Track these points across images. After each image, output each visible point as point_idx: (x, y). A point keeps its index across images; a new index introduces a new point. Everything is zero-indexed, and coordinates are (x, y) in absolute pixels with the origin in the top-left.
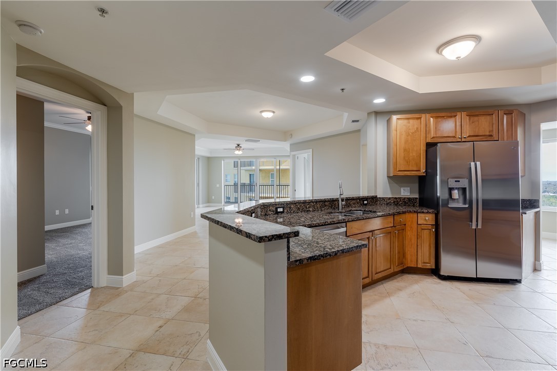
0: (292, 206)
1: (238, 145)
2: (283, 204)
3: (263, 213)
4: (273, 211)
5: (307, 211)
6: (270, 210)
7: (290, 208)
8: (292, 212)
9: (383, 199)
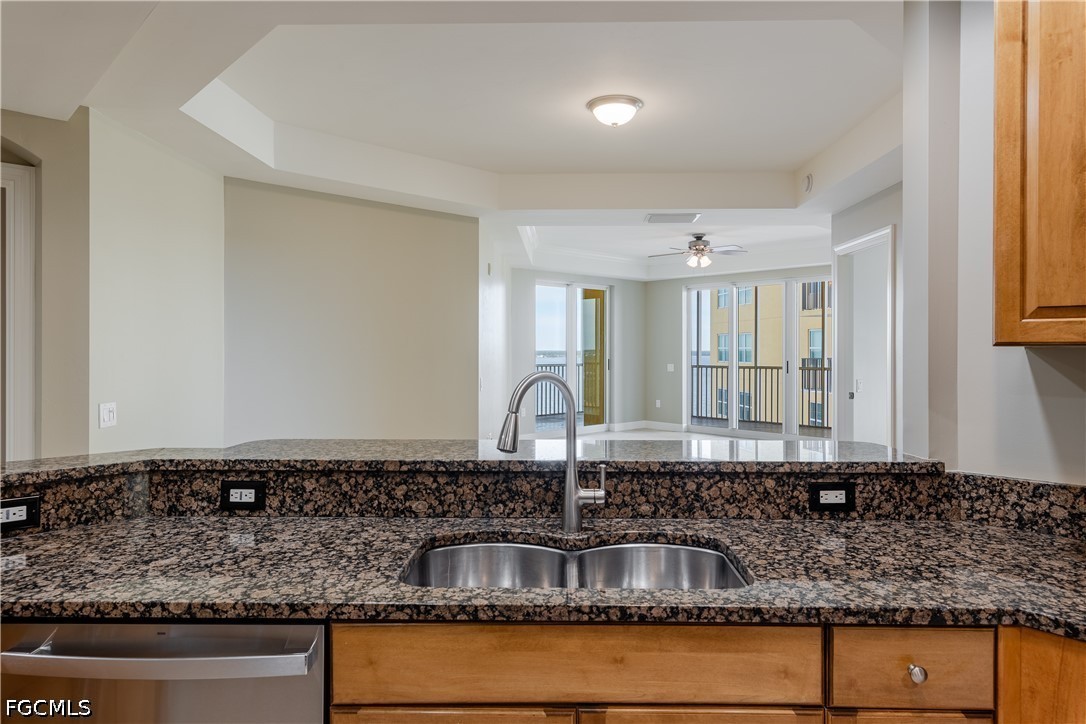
0: (309, 485)
1: (699, 238)
2: (262, 474)
3: (158, 504)
4: (209, 500)
5: (397, 513)
6: (193, 494)
7: (299, 491)
8: (308, 508)
9: (995, 486)
